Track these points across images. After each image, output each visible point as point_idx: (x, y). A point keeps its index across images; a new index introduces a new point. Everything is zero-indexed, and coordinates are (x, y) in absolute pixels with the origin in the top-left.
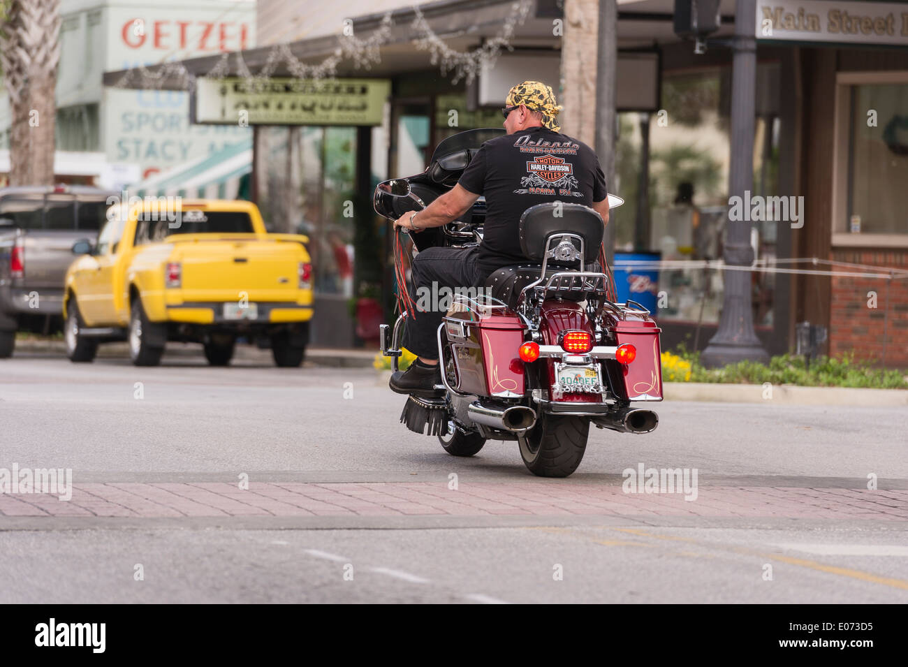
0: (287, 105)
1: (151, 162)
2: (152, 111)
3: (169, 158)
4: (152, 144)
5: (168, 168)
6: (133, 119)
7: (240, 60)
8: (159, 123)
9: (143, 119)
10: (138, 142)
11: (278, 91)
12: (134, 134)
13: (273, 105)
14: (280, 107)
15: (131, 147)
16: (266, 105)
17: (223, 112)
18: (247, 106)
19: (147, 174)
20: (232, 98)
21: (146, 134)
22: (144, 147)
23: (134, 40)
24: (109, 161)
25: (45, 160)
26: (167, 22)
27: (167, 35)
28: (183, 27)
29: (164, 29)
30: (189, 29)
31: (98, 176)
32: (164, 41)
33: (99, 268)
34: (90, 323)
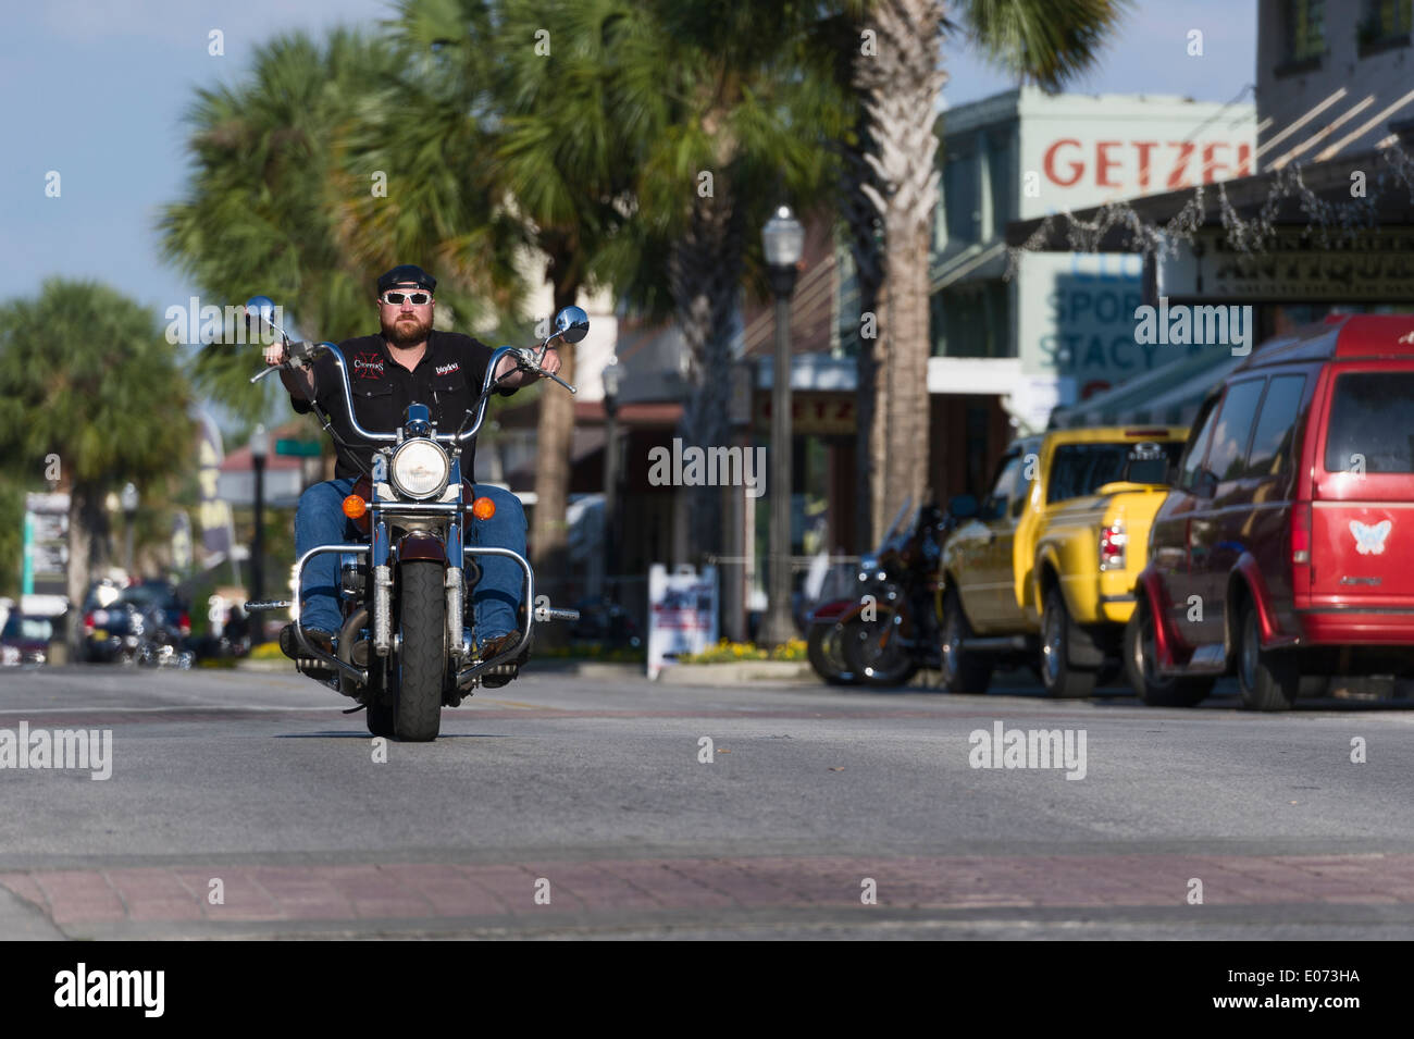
0: (1304, 271)
1: (1095, 372)
2: (1095, 288)
3: (1125, 365)
4: (1096, 342)
5: (1122, 382)
6: (1066, 303)
7: (1224, 197)
8: (1108, 308)
9: (1081, 302)
11: (1289, 248)
12: (1066, 327)
13: (1282, 270)
14: (1293, 273)
16: (1270, 272)
17: (1200, 286)
18: (1238, 273)
19: (1087, 391)
20: (1214, 262)
21: (1086, 325)
22: (1081, 348)
23: (1064, 171)
24: (1026, 371)
25: (912, 368)
26: (1117, 144)
27: (1118, 164)
28: (1144, 150)
29: (1112, 154)
30: (1154, 154)
31: (1009, 396)
32: (1112, 174)
33: (993, 539)
34: (980, 629)
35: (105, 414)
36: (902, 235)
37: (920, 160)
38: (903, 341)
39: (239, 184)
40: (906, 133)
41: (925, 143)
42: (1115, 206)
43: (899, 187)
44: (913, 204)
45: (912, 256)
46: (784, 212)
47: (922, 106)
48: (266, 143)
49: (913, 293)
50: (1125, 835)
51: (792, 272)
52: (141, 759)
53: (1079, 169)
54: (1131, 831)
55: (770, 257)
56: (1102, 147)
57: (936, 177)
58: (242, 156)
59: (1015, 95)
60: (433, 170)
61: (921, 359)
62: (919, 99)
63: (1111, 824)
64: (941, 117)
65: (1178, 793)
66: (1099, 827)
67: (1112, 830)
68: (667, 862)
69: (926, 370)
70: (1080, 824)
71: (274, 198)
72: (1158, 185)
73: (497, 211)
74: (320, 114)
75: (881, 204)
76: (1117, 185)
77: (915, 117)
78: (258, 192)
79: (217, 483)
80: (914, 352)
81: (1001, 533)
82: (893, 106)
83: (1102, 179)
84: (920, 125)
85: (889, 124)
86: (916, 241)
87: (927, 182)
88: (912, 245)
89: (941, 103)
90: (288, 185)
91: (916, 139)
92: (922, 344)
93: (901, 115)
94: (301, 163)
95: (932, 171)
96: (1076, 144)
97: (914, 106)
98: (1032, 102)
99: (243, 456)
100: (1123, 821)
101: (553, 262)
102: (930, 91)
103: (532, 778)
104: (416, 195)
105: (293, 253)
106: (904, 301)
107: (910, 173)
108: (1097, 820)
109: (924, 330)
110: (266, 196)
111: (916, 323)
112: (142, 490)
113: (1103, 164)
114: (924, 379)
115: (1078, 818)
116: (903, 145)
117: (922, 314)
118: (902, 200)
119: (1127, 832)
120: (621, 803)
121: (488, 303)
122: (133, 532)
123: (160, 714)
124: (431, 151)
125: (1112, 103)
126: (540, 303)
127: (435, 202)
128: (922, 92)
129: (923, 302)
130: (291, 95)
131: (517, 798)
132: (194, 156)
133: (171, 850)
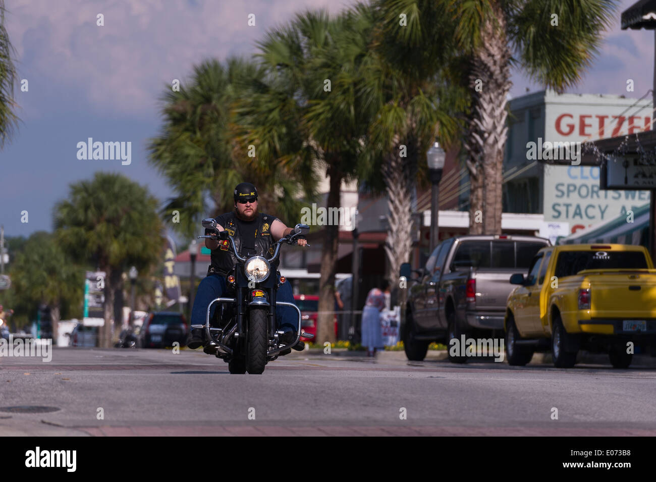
1: (578, 221)
2: (578, 182)
3: (591, 218)
4: (578, 207)
5: (590, 224)
6: (564, 189)
7: (638, 140)
8: (584, 191)
9: (572, 188)
10: (567, 206)
12: (565, 200)
15: (563, 209)
17: (626, 181)
18: (644, 176)
19: (574, 230)
20: (633, 170)
21: (574, 199)
22: (572, 210)
23: (565, 129)
24: (545, 220)
25: (494, 217)
26: (590, 117)
27: (590, 126)
28: (602, 119)
29: (587, 121)
30: (606, 121)
31: (538, 231)
32: (587, 130)
33: (530, 294)
34: (523, 335)
35: (122, 235)
36: (490, 156)
37: (499, 122)
38: (490, 204)
39: (187, 130)
40: (493, 109)
41: (501, 114)
42: (588, 144)
43: (490, 134)
44: (496, 141)
45: (494, 166)
46: (437, 145)
47: (500, 97)
48: (199, 110)
49: (495, 182)
50: (588, 420)
51: (440, 172)
52: (146, 381)
53: (572, 128)
54: (591, 418)
55: (430, 165)
56: (582, 118)
57: (505, 131)
58: (188, 117)
59: (543, 93)
60: (275, 123)
61: (498, 213)
62: (500, 94)
63: (582, 415)
64: (509, 103)
65: (613, 403)
66: (577, 417)
67: (583, 418)
68: (383, 427)
69: (501, 218)
70: (569, 415)
71: (202, 135)
72: (608, 134)
73: (305, 144)
74: (224, 98)
75: (481, 142)
76: (589, 135)
77: (497, 102)
78: (195, 133)
79: (173, 267)
80: (495, 209)
81: (534, 291)
82: (487, 97)
83: (582, 132)
84: (499, 106)
85: (485, 105)
86: (496, 158)
87: (502, 132)
88: (495, 160)
89: (508, 97)
90: (209, 130)
91: (497, 113)
92: (499, 206)
93: (491, 101)
94: (215, 120)
95: (504, 127)
96: (571, 116)
97: (497, 97)
98: (551, 96)
99: (186, 255)
100: (588, 414)
101: (330, 167)
102: (504, 91)
103: (322, 392)
104: (268, 135)
105: (210, 162)
106: (491, 186)
107: (495, 127)
108: (576, 414)
109: (500, 199)
110: (199, 135)
111: (496, 196)
112: (139, 270)
113: (583, 126)
114: (500, 222)
115: (568, 413)
116: (491, 115)
117: (499, 192)
118: (491, 140)
119: (590, 419)
120: (362, 403)
121: (300, 186)
122: (135, 289)
123: (151, 366)
124: (275, 114)
125: (588, 98)
126: (324, 186)
127: (276, 139)
128: (500, 91)
129: (500, 186)
130: (210, 89)
131: (316, 400)
132: (165, 116)
133: (161, 420)
